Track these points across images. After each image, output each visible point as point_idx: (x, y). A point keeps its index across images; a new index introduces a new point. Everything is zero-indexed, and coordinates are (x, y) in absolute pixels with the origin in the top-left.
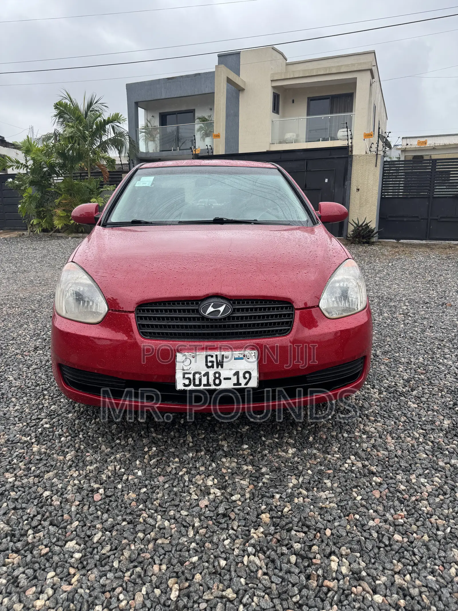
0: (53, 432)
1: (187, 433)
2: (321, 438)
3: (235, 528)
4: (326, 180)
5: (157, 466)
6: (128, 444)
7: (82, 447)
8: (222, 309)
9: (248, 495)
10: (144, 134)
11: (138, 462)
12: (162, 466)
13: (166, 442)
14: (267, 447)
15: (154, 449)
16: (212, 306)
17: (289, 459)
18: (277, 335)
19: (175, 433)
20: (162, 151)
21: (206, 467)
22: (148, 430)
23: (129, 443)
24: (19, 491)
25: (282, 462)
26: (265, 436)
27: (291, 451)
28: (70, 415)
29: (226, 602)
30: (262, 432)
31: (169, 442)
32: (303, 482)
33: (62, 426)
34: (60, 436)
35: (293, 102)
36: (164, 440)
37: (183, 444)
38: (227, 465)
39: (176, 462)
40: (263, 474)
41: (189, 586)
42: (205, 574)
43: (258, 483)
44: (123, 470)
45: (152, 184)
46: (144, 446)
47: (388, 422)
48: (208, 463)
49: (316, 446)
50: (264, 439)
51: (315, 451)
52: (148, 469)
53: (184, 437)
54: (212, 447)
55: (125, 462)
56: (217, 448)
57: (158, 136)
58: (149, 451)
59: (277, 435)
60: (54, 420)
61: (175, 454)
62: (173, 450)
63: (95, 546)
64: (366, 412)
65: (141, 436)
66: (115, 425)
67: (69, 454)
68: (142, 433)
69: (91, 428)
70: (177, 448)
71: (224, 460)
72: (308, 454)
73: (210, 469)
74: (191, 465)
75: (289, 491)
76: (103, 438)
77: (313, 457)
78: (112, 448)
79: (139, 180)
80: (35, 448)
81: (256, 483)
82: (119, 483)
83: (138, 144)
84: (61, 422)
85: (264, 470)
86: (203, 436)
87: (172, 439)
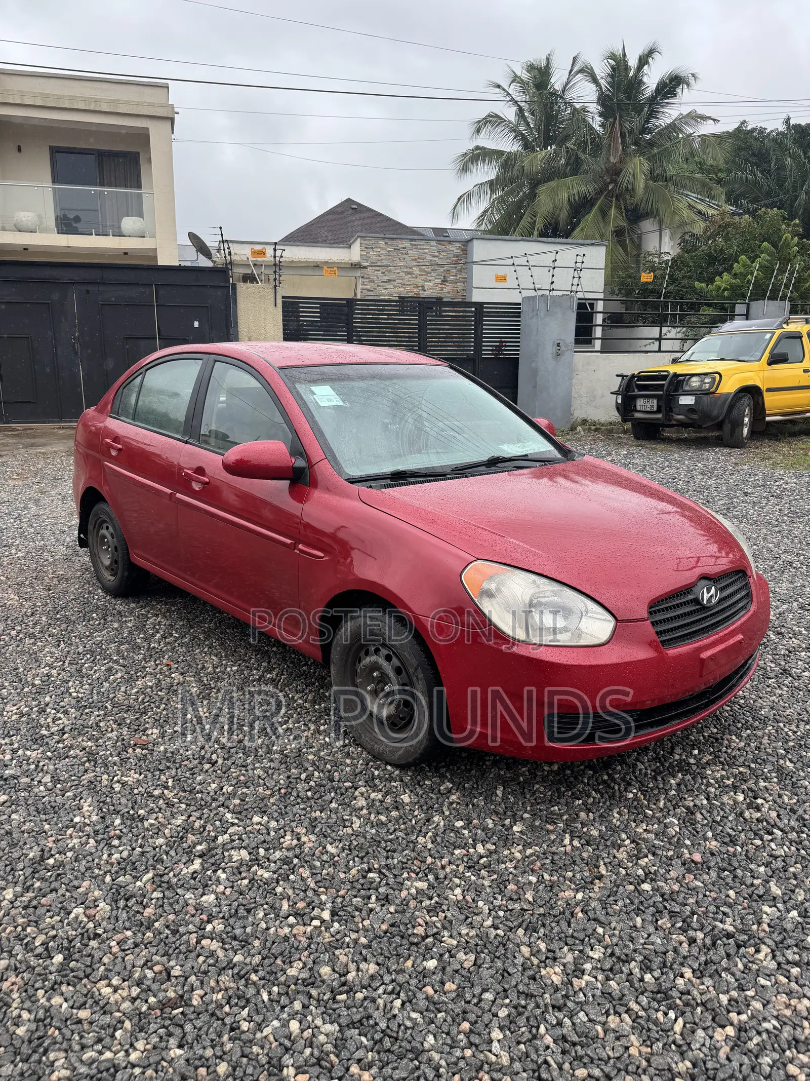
4: (196, 324)
35: (19, 150)
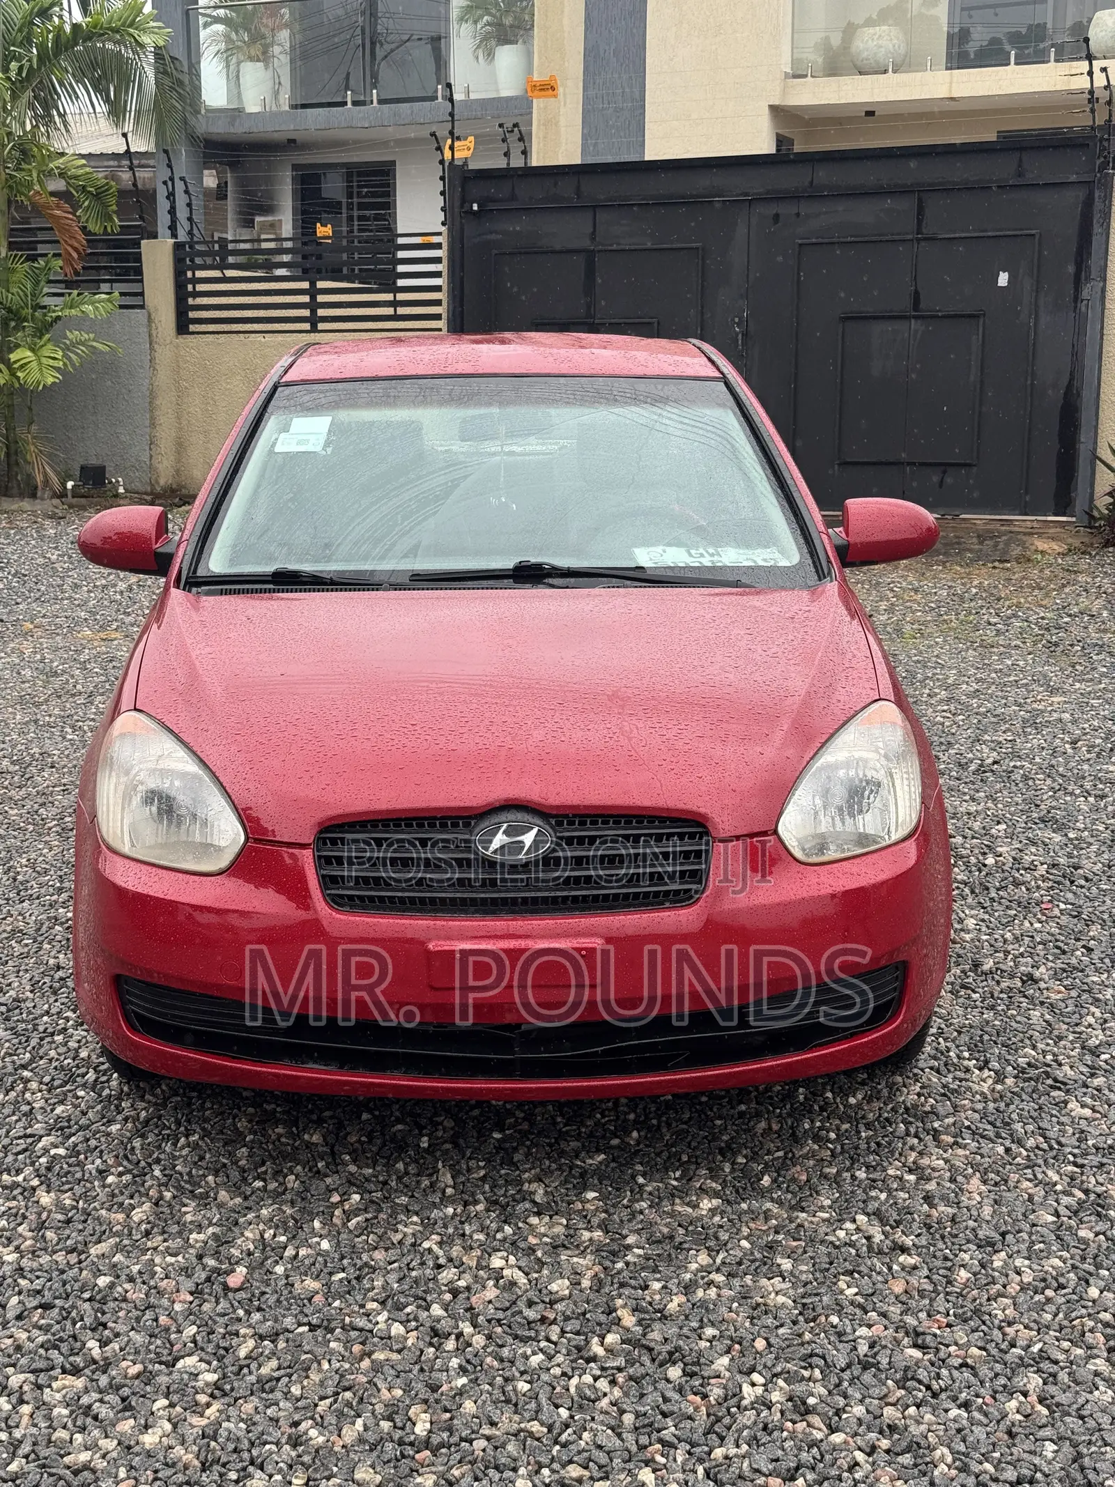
0: (80, 1164)
1: (440, 1165)
2: (794, 1180)
3: (554, 1338)
4: (1003, 279)
5: (365, 1229)
6: (286, 1189)
7: (168, 1195)
8: (528, 838)
9: (586, 1283)
10: (220, 28)
11: (317, 1224)
12: (380, 1231)
13: (385, 1183)
14: (645, 1196)
15: (356, 1197)
16: (504, 832)
17: (700, 1218)
18: (667, 905)
19: (406, 1165)
20: (304, 106)
21: (488, 1234)
22: (334, 1160)
23: (290, 1186)
24: (38, 1277)
25: (680, 1225)
26: (644, 1175)
27: (706, 1204)
28: (114, 1128)
29: (525, 1437)
30: (638, 1167)
31: (393, 1184)
32: (723, 1263)
33: (101, 1152)
34: (103, 1173)
36: (381, 1179)
37: (428, 1191)
38: (542, 1230)
39: (415, 1224)
40: (629, 1248)
41: (451, 1419)
42: (485, 1402)
43: (614, 1263)
44: (283, 1239)
45: (327, 444)
46: (330, 1191)
47: (986, 1147)
48: (494, 1226)
49: (775, 1196)
50: (641, 1180)
51: (769, 1205)
52: (343, 1236)
53: (431, 1175)
54: (505, 1195)
55: (285, 1223)
56: (518, 1197)
57: (284, 35)
58: (342, 1202)
59: (678, 1174)
60: (73, 1139)
61: (411, 1208)
62: (404, 1200)
63: (243, 1362)
64: (936, 1125)
65: (318, 1172)
66: (244, 1150)
67: (137, 1210)
68: (320, 1165)
69: (181, 1156)
70: (413, 1196)
71: (534, 1220)
72: (750, 1211)
73: (499, 1236)
74: (451, 1230)
75: (688, 1276)
76: (216, 1176)
77: (762, 1216)
78: (246, 1198)
79: (285, 429)
80: (46, 1199)
81: (608, 1263)
82: (277, 1262)
83: (195, 72)
84: (93, 1143)
85: (631, 1240)
86: (482, 1173)
87: (399, 1179)
